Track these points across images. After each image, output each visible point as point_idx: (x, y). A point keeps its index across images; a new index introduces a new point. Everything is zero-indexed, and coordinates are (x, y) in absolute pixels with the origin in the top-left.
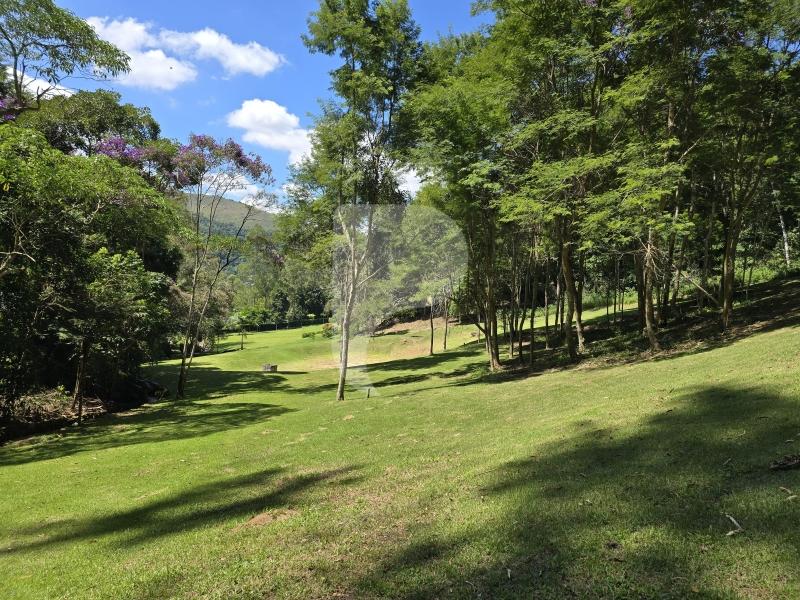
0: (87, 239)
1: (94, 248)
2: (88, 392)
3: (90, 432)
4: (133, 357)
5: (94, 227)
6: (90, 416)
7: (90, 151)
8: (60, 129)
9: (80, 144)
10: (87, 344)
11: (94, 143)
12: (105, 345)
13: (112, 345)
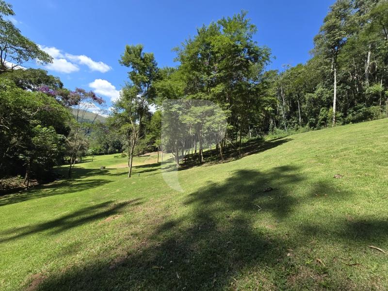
0: (31, 122)
1: (35, 125)
2: (31, 178)
3: (33, 192)
4: (50, 164)
5: (35, 117)
6: (32, 186)
7: (34, 90)
8: (20, 81)
9: (30, 87)
10: (31, 160)
11: (35, 87)
12: (39, 160)
13: (42, 160)
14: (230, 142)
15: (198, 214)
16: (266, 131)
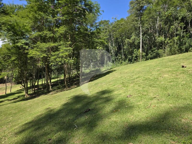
14: (76, 73)
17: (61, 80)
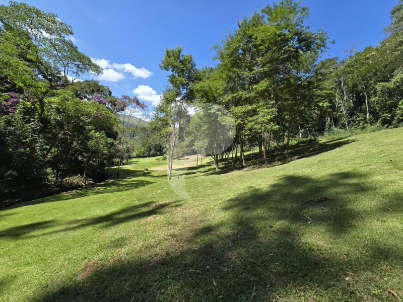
14: (276, 144)
15: (237, 221)
16: (321, 131)
17: (254, 154)
